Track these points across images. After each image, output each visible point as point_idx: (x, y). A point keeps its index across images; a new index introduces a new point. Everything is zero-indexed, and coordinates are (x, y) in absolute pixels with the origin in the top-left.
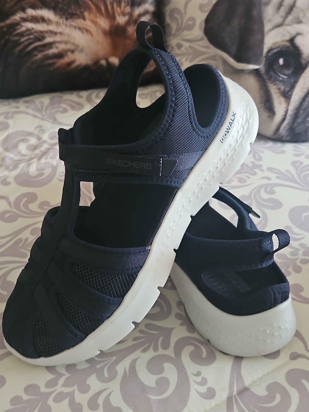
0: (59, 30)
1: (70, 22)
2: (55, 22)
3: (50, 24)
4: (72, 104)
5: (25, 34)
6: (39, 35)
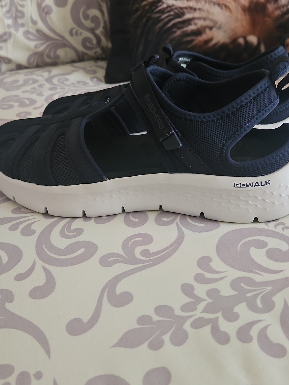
0: (199, 6)
5: (166, 11)
6: (179, 11)
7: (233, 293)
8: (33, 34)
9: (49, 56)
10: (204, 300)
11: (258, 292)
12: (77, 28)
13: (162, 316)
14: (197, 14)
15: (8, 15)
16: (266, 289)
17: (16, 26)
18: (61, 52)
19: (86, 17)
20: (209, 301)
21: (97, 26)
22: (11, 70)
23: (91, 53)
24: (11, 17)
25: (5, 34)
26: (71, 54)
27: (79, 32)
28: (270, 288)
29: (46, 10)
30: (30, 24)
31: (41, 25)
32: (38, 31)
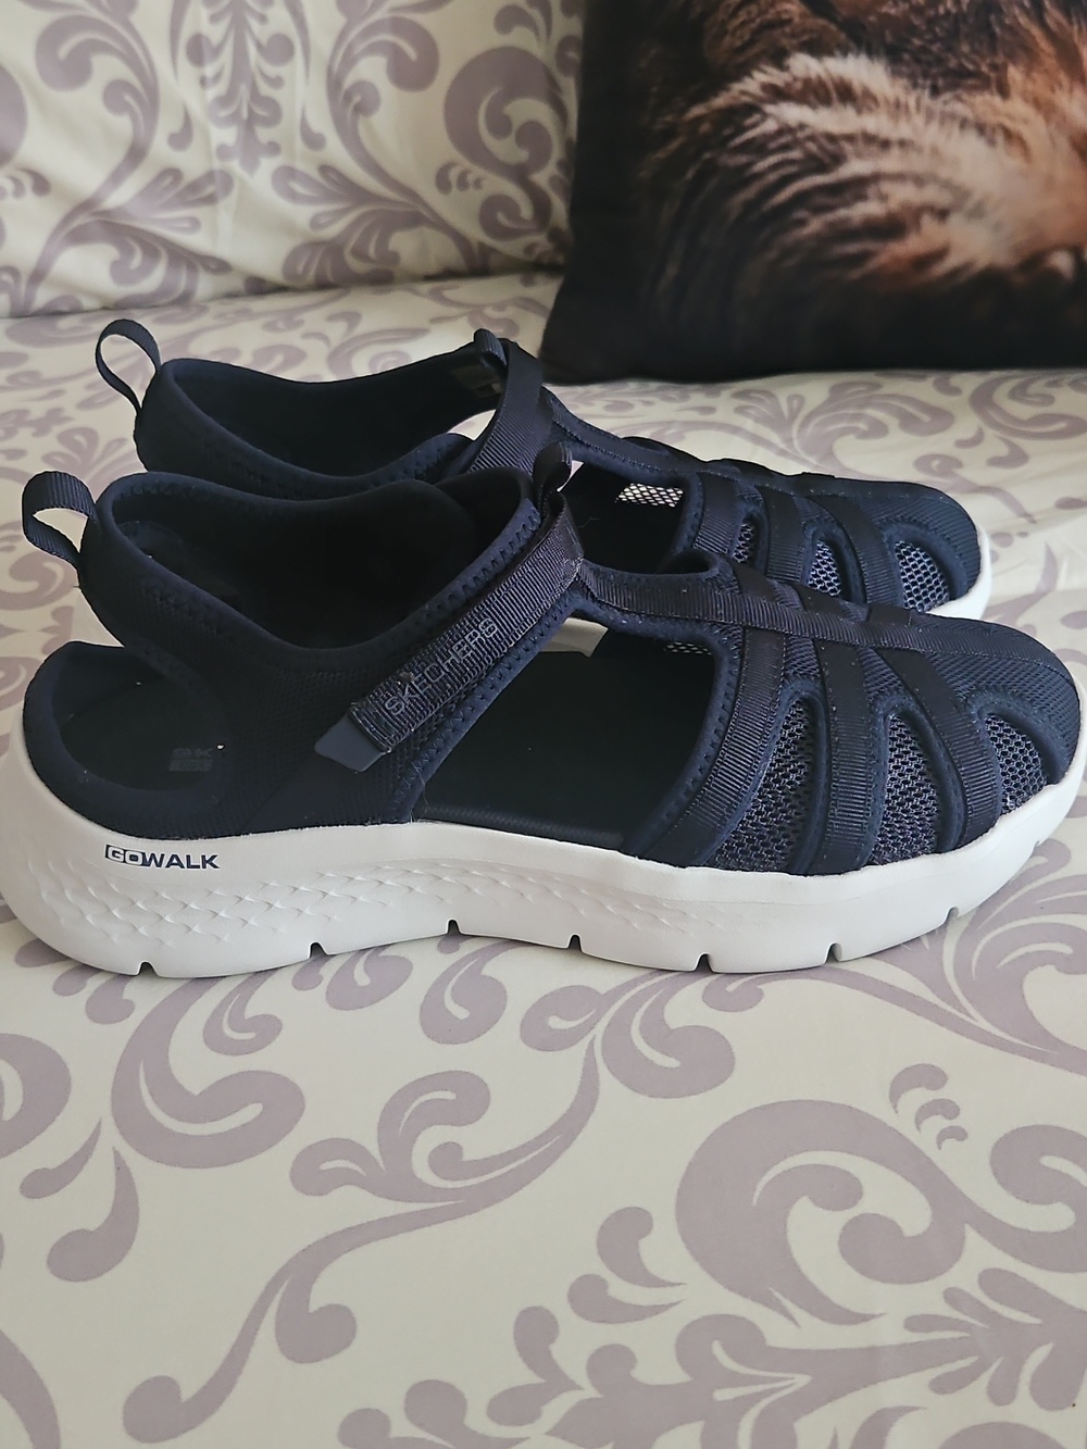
0: (903, 130)
1: (950, 103)
2: (887, 101)
3: (870, 110)
4: (910, 409)
5: (773, 145)
6: (821, 147)
7: (673, 1374)
8: (306, 179)
9: (360, 254)
10: (573, 1386)
11: (760, 1388)
12: (467, 164)
13: (421, 1425)
14: (890, 162)
15: (223, 113)
16: (789, 1382)
17: (250, 149)
18: (405, 245)
19: (500, 126)
20: (590, 1392)
21: (540, 159)
22: (232, 295)
23: (512, 248)
24: (234, 118)
25: (210, 176)
26: (442, 251)
27: (470, 178)
28: (802, 1380)
29: (357, 99)
30: (299, 144)
31: (336, 151)
32: (325, 169)
